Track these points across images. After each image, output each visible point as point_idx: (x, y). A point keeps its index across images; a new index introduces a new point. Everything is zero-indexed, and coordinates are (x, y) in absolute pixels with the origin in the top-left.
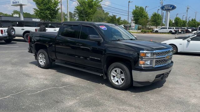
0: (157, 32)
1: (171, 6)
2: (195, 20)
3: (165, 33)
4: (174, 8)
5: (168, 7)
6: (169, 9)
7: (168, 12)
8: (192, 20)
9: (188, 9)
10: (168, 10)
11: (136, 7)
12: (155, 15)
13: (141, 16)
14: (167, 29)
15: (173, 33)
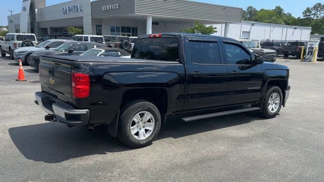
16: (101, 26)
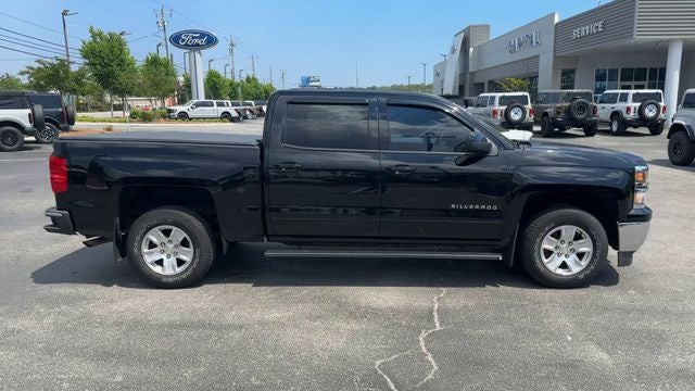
0: (183, 116)
1: (203, 35)
2: (255, 79)
3: (211, 119)
4: (211, 41)
5: (194, 38)
6: (197, 45)
7: (197, 54)
8: (248, 79)
9: (232, 45)
10: (196, 47)
11: (91, 31)
12: (154, 62)
13: (119, 65)
14: (215, 107)
15: (233, 120)
16: (573, 71)
